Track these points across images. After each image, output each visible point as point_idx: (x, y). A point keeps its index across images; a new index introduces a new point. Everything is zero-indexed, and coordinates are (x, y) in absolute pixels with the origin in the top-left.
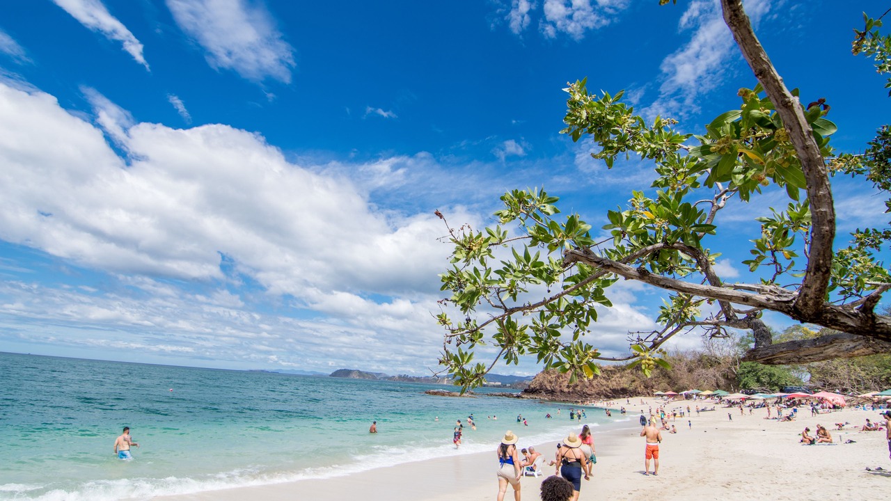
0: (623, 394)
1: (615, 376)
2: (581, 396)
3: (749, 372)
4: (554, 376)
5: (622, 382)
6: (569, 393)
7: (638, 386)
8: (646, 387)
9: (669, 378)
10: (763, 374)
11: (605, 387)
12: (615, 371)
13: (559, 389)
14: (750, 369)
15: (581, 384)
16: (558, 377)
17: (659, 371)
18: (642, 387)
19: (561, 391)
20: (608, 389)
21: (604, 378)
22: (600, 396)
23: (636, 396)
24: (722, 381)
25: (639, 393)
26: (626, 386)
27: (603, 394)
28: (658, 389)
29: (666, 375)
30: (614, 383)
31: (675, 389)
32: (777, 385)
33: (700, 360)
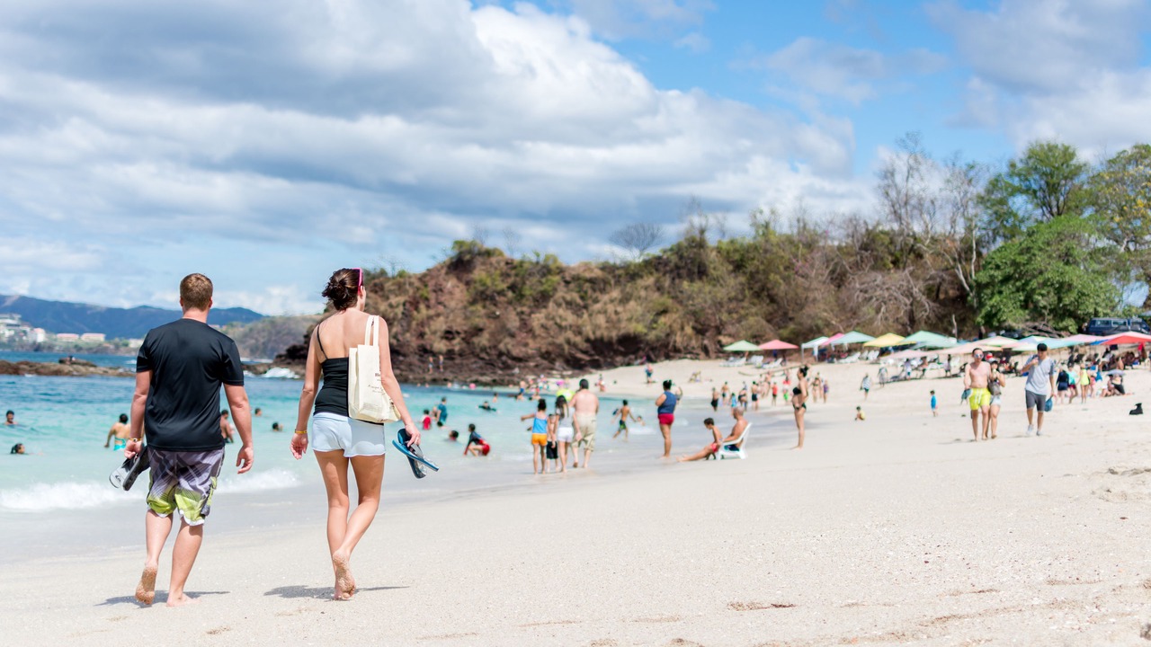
0: (624, 354)
1: (606, 298)
2: (491, 364)
3: (1006, 279)
4: (401, 299)
5: (624, 316)
6: (450, 355)
7: (676, 326)
8: (700, 331)
9: (772, 300)
10: (1044, 284)
11: (569, 334)
12: (606, 282)
13: (414, 343)
14: (1010, 270)
15: (491, 326)
16: (415, 304)
17: (742, 279)
18: (689, 330)
19: (425, 351)
20: (578, 339)
21: (569, 304)
22: (552, 361)
23: (668, 357)
24: (927, 308)
25: (677, 350)
26: (638, 328)
27: (561, 355)
28: (735, 337)
29: (761, 291)
30: (601, 320)
31: (785, 332)
32: (1073, 315)
33: (865, 247)
